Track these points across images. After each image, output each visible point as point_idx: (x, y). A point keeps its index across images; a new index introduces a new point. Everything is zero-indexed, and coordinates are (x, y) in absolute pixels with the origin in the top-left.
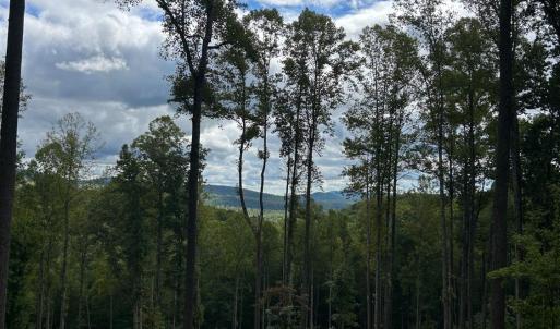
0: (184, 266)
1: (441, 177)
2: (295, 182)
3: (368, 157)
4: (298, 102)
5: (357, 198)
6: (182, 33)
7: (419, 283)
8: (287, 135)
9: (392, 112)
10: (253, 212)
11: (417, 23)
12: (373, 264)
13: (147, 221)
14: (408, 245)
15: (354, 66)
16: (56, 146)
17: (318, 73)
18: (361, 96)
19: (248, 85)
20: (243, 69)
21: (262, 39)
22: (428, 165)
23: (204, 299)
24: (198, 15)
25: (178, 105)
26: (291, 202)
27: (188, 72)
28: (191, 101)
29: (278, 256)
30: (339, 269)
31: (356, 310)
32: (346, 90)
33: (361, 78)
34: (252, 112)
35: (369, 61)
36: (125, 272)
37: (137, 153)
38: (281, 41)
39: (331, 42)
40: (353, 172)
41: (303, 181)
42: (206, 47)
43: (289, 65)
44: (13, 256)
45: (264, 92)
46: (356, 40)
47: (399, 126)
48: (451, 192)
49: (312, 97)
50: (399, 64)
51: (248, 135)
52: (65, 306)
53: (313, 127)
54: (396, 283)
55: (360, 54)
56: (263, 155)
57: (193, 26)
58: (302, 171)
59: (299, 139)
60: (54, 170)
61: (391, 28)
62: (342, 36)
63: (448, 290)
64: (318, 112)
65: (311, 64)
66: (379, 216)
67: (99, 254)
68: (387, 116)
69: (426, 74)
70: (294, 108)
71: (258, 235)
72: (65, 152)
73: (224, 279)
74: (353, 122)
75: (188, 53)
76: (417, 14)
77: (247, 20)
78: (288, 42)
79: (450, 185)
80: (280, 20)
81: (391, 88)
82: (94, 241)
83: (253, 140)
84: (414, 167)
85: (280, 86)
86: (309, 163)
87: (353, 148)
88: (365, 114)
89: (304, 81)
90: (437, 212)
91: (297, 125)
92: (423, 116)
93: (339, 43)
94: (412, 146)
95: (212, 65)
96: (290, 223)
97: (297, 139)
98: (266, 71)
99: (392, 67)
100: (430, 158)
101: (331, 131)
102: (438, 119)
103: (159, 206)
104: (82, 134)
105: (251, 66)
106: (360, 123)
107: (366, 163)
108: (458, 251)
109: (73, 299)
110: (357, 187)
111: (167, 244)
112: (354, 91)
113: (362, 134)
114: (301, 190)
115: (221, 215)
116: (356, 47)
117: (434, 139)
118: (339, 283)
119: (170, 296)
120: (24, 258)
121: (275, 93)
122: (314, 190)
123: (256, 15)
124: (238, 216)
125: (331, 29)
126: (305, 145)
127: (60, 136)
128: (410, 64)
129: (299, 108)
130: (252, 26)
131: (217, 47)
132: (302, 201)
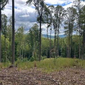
0: (39, 46)
1: (80, 32)
2: (56, 33)
3: (68, 29)
4: (56, 21)
5: (66, 36)
6: (38, 10)
7: (75, 49)
8: (55, 26)
9: (72, 22)
10: (49, 38)
11: (77, 6)
12: (68, 46)
13: (34, 40)
14: (74, 43)
15: (66, 14)
16: (20, 29)
17: (60, 16)
18: (67, 19)
19: (48, 18)
20: (48, 15)
21: (51, 10)
22: (78, 30)
23: (42, 51)
24: (40, 7)
25: (38, 22)
26: (55, 37)
27: (39, 16)
28: (40, 21)
29: (53, 45)
30: (63, 47)
31: (65, 53)
32: (64, 18)
33: (67, 16)
34: (49, 23)
35: (68, 13)
36: (31, 47)
37: (32, 30)
38: (54, 11)
39: (62, 10)
40: (65, 32)
41: (57, 33)
42: (42, 12)
43: (55, 15)
44: (15, 45)
45: (51, 19)
46: (66, 10)
47: (73, 24)
48: (81, 35)
49: (59, 20)
50: (73, 14)
51: (49, 26)
52: (23, 52)
53: (59, 25)
54: (72, 49)
55: (67, 12)
56: (51, 29)
57: (40, 9)
58: (57, 32)
59: (57, 27)
60: (20, 32)
61: (72, 7)
62: (64, 9)
63: (80, 50)
64: (60, 22)
65: (59, 14)
66: (69, 39)
67: (27, 44)
68: (71, 22)
69: (78, 15)
70: (56, 22)
71: (50, 42)
72: (22, 29)
73: (45, 48)
74: (65, 24)
75: (39, 13)
76: (77, 5)
77: (48, 7)
78: (55, 11)
79: (81, 34)
80: (54, 7)
81: (72, 18)
82: (26, 43)
83: (49, 27)
84: (75, 31)
85: (54, 18)
86: (58, 30)
87: (65, 28)
88: (67, 22)
89: (57, 17)
90: (79, 38)
91: (56, 24)
92: (77, 22)
93: (63, 10)
94: (75, 27)
95: (43, 15)
96: (55, 40)
97: (56, 27)
98: (51, 16)
99: (72, 14)
100: (78, 29)
101: (62, 25)
102: (80, 23)
103: (35, 37)
104: (24, 27)
105: (49, 15)
106: (67, 24)
107: (67, 30)
108: (82, 44)
109: (24, 51)
110: (66, 34)
111: (37, 43)
112: (66, 18)
113: (67, 25)
114: (57, 35)
115: (44, 39)
116: (66, 11)
117: (79, 26)
118: (63, 49)
119: (37, 50)
120: (17, 45)
121: (53, 19)
122: (59, 35)
123: (50, 6)
124: (47, 39)
125: (62, 8)
126: (57, 28)
127: (21, 27)
128: (75, 13)
129: (57, 21)
130: (49, 8)
131: (44, 12)
132: (57, 36)
